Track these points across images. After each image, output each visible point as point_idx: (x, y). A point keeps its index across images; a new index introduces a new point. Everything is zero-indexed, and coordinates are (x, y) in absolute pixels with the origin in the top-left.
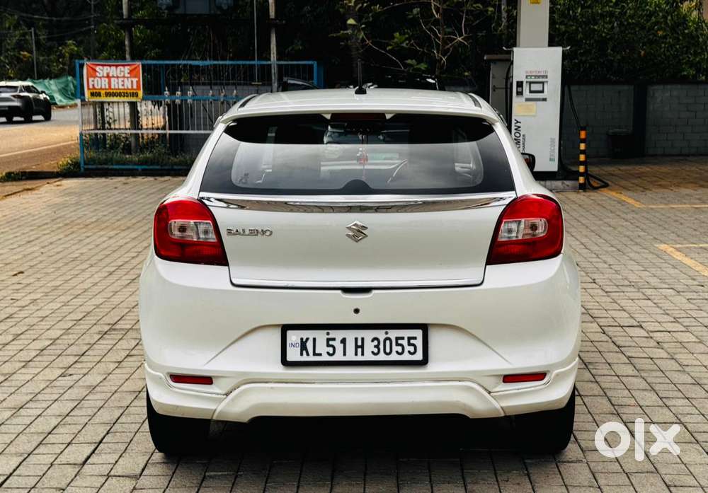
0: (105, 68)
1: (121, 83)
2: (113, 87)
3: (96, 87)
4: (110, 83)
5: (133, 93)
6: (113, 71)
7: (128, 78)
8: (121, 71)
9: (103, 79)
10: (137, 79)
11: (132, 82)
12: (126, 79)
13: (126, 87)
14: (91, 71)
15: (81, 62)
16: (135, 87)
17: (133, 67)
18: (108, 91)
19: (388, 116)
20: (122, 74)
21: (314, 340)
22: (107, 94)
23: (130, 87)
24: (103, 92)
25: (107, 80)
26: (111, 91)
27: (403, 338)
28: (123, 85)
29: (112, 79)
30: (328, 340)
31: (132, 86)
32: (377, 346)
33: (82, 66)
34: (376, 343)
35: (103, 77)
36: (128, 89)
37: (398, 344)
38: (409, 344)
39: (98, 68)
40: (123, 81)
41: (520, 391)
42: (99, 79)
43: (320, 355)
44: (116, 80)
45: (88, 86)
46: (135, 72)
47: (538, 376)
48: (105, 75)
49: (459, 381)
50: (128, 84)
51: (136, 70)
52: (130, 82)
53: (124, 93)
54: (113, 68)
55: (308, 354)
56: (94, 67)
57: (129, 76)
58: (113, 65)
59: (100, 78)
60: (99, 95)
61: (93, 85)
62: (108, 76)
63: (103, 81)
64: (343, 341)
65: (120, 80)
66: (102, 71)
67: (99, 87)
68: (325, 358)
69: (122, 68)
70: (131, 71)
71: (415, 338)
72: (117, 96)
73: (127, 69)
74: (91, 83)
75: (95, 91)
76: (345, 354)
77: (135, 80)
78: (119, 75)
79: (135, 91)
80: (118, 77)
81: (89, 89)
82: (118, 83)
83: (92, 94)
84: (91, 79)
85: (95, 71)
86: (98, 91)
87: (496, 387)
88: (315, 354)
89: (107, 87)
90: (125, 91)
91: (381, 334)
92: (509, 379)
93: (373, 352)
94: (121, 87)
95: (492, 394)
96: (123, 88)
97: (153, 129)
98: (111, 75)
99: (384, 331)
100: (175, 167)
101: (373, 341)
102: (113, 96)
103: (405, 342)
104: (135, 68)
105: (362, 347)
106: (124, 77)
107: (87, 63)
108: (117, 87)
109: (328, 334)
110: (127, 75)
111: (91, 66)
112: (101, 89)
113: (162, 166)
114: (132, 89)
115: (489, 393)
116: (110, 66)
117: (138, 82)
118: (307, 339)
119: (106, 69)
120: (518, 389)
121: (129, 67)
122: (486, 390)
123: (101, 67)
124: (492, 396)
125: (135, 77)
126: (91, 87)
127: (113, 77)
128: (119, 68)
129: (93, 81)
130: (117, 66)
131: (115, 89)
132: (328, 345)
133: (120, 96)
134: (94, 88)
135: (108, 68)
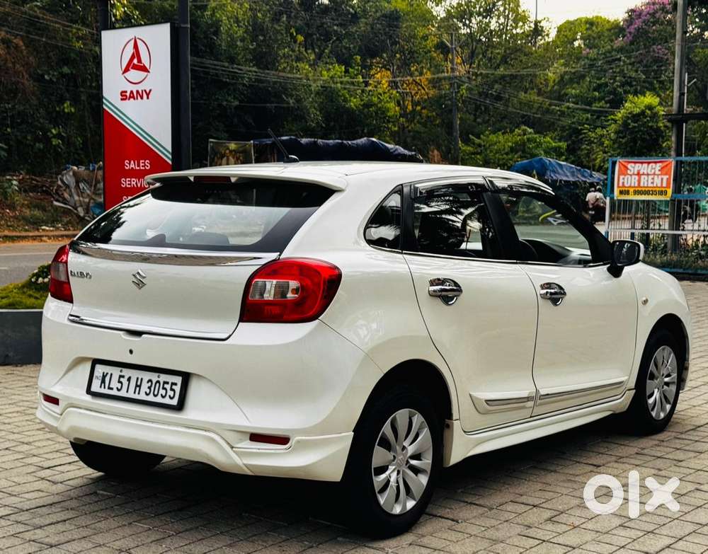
0: (637, 165)
1: (650, 181)
2: (642, 185)
3: (626, 185)
4: (639, 181)
5: (662, 191)
6: (644, 168)
7: (658, 175)
8: (652, 169)
9: (633, 177)
10: (668, 177)
11: (662, 179)
12: (656, 176)
13: (655, 185)
14: (622, 167)
15: (614, 159)
16: (664, 185)
17: (665, 164)
18: (637, 189)
19: (233, 180)
20: (653, 171)
21: (111, 374)
22: (636, 192)
23: (659, 185)
24: (631, 190)
25: (637, 177)
26: (640, 189)
27: (168, 383)
28: (652, 183)
29: (642, 177)
30: (121, 376)
31: (662, 184)
32: (150, 388)
33: (614, 163)
34: (150, 383)
35: (634, 174)
36: (657, 187)
37: (164, 388)
38: (172, 389)
39: (629, 166)
40: (653, 179)
41: (260, 451)
42: (629, 177)
43: (112, 389)
44: (646, 177)
45: (618, 184)
46: (666, 170)
47: (283, 440)
48: (636, 173)
49: (206, 431)
50: (657, 181)
51: (668, 167)
52: (660, 179)
53: (652, 191)
54: (645, 165)
55: (105, 388)
56: (625, 164)
57: (660, 173)
58: (645, 163)
59: (631, 175)
60: (627, 192)
61: (623, 183)
62: (638, 174)
63: (633, 179)
64: (129, 379)
65: (650, 177)
66: (633, 168)
67: (629, 185)
68: (114, 392)
69: (654, 165)
70: (662, 168)
71: (176, 384)
72: (645, 194)
73: (658, 166)
74: (621, 181)
75: (623, 189)
76: (127, 392)
77: (665, 177)
78: (649, 173)
79: (664, 189)
80: (648, 175)
81: (618, 187)
82: (648, 181)
83: (621, 192)
84: (621, 177)
85: (628, 169)
86: (626, 189)
87: (238, 443)
88: (110, 388)
89: (636, 185)
90: (654, 189)
91: (154, 377)
92: (256, 437)
93: (146, 393)
94: (650, 185)
95: (234, 449)
96: (652, 185)
97: (699, 230)
98: (641, 172)
99: (157, 374)
100: (699, 272)
101: (148, 382)
102: (641, 194)
103: (168, 387)
104: (666, 166)
105: (140, 386)
106: (654, 174)
107: (620, 160)
108: (646, 185)
109: (121, 371)
110: (657, 172)
111: (624, 163)
112: (630, 187)
113: (684, 270)
114: (662, 187)
115: (232, 447)
116: (642, 163)
117: (668, 180)
118: (107, 374)
119: (638, 167)
120: (259, 449)
121: (660, 164)
122: (228, 444)
123: (633, 165)
124: (234, 451)
125: (666, 174)
126: (621, 185)
127: (643, 174)
128: (651, 165)
129: (624, 179)
130: (649, 163)
131: (644, 187)
132: (119, 382)
133: (648, 195)
134: (623, 186)
135: (640, 165)
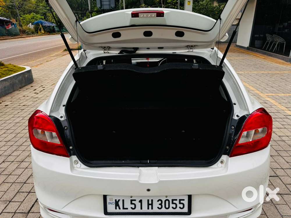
21: (123, 200)
30: (131, 200)
32: (161, 204)
34: (160, 202)
37: (173, 203)
38: (180, 203)
43: (127, 209)
55: (120, 208)
64: (141, 201)
68: (130, 210)
71: (184, 200)
76: (141, 209)
88: (124, 208)
91: (163, 198)
93: (158, 207)
99: (165, 196)
103: (177, 202)
105: (152, 204)
109: (131, 197)
118: (119, 200)
132: (132, 204)
